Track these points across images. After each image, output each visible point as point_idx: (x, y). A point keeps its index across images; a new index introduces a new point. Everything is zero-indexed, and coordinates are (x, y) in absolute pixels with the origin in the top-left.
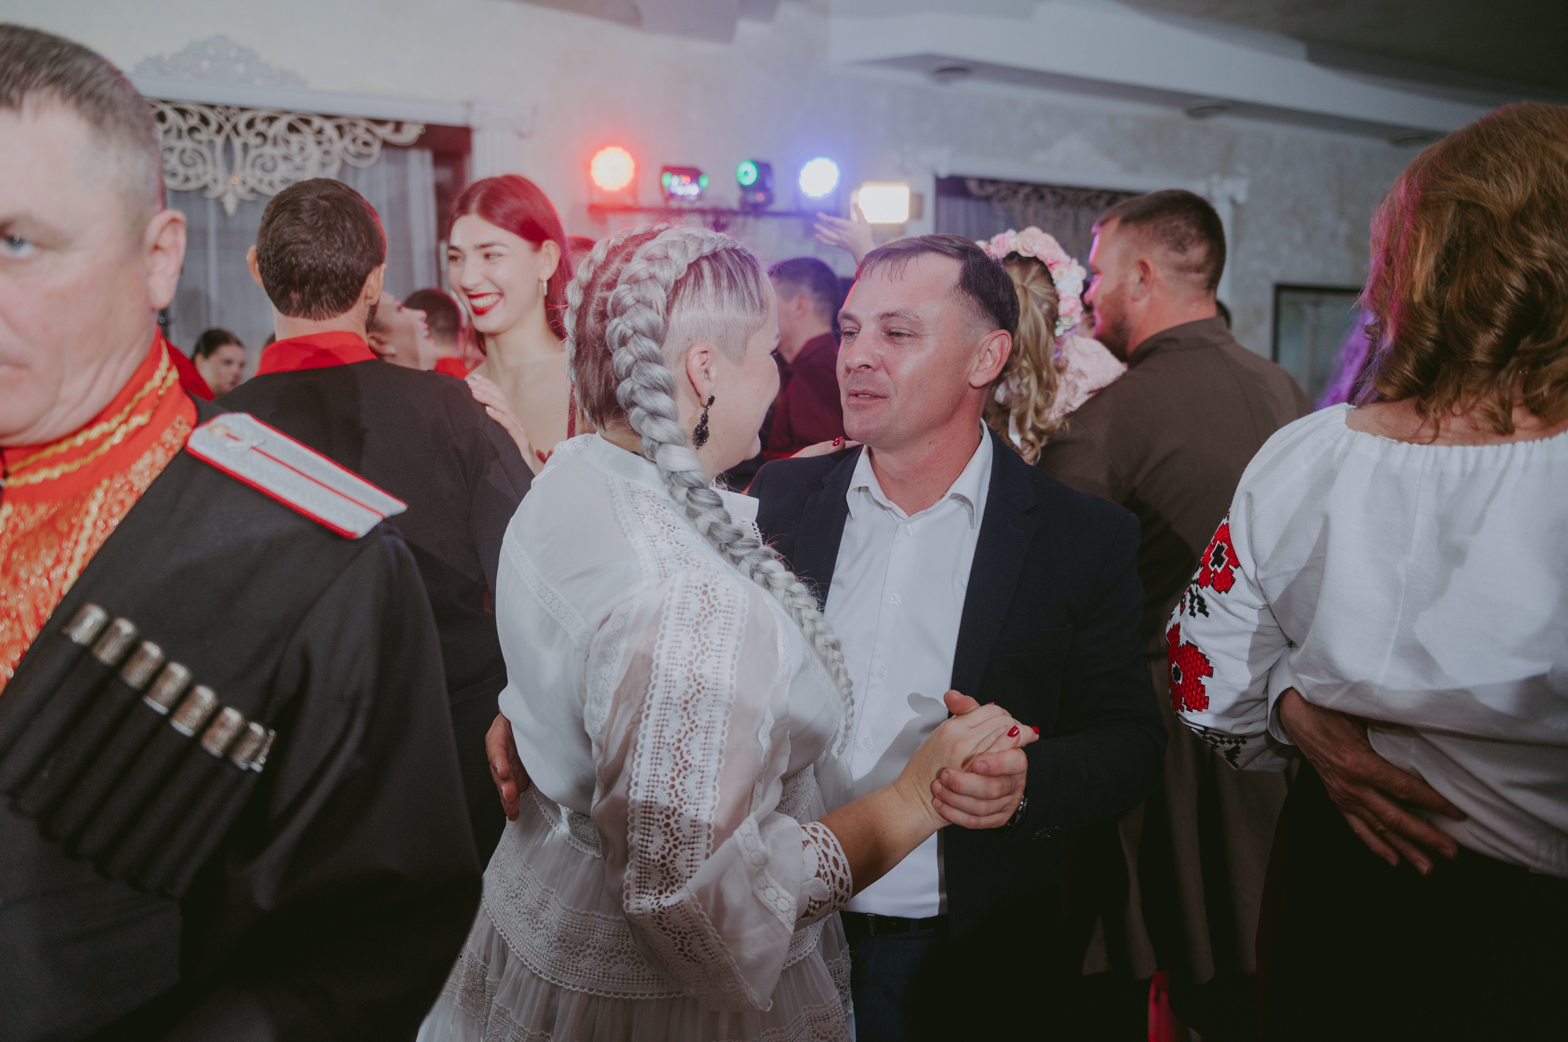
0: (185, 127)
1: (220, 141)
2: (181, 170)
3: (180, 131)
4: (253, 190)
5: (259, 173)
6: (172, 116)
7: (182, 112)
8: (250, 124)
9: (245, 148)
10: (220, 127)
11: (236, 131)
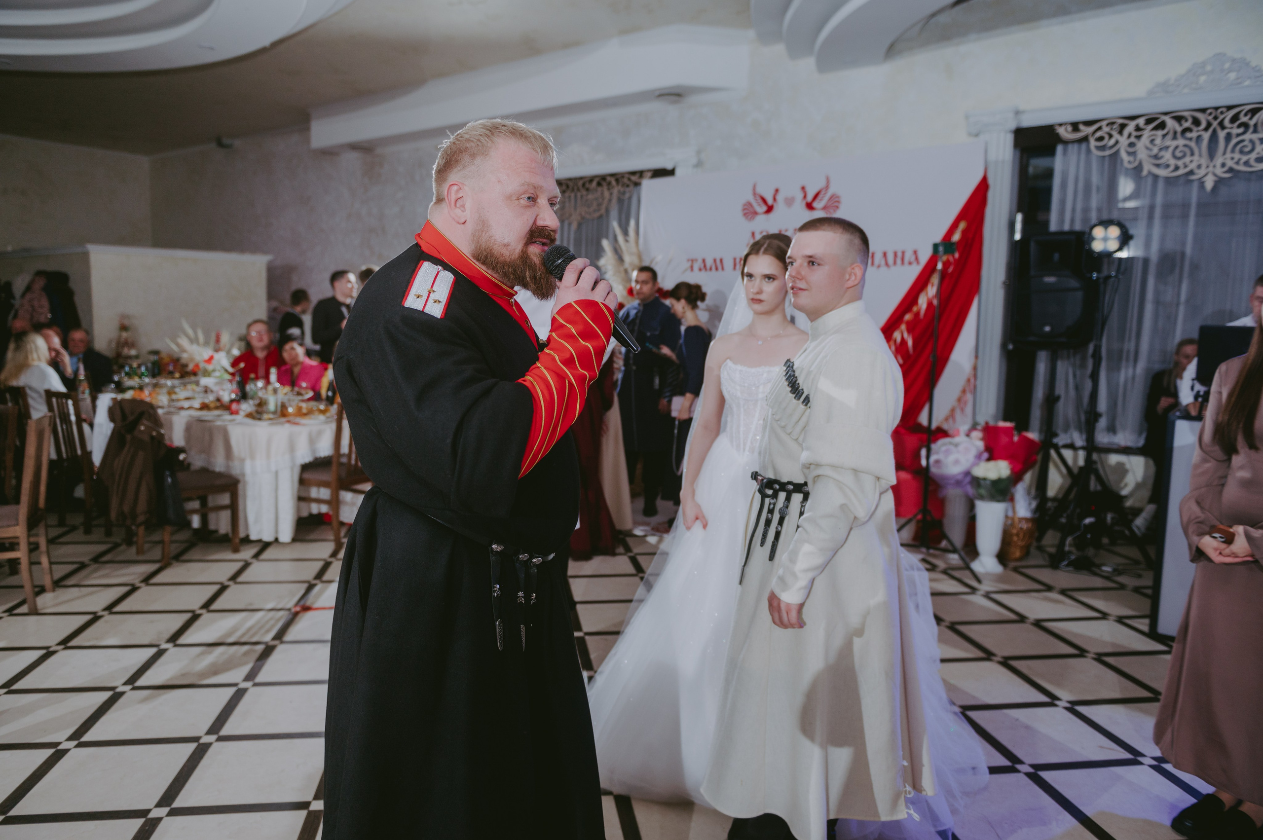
0: (1179, 129)
1: (1206, 136)
2: (1172, 162)
3: (1175, 133)
4: (1231, 170)
5: (1237, 156)
6: (1171, 123)
7: (1179, 119)
8: (1234, 119)
9: (1228, 137)
10: (1209, 125)
11: (1222, 125)
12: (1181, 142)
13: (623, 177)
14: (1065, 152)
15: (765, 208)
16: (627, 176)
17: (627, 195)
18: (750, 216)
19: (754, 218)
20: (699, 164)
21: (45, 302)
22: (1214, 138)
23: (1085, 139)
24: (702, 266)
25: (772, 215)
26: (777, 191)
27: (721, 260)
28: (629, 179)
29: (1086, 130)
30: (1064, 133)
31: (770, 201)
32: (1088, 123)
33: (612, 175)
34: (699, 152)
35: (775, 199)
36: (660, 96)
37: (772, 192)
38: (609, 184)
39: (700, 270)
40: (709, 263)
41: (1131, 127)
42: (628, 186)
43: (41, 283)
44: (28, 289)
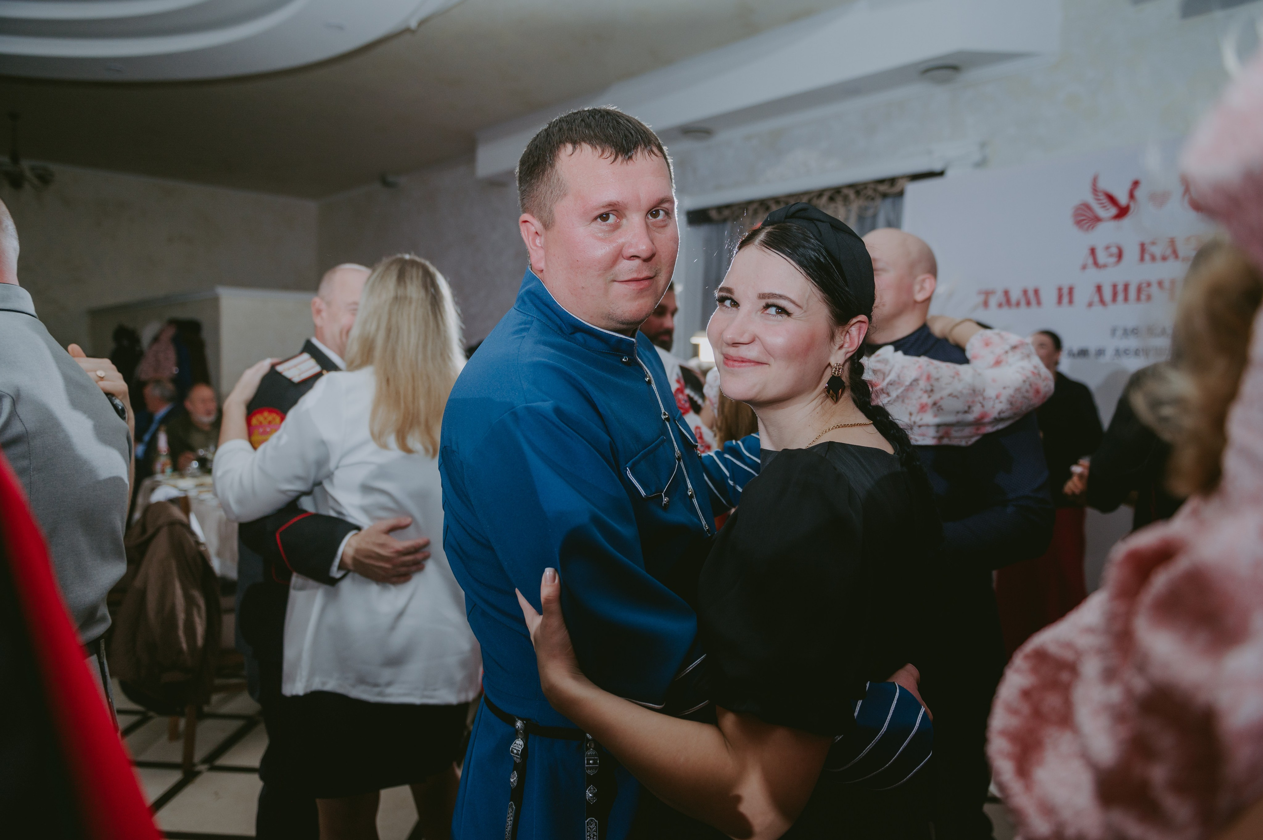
13: (866, 188)
15: (1113, 211)
16: (872, 186)
17: (870, 212)
18: (1088, 224)
19: (1093, 228)
20: (981, 164)
21: (172, 355)
24: (1003, 300)
25: (1126, 221)
26: (1136, 184)
27: (1036, 292)
28: (875, 190)
31: (1123, 200)
33: (851, 186)
34: (983, 145)
35: (1132, 196)
36: (927, 71)
37: (1128, 186)
38: (846, 199)
39: (1000, 305)
40: (1015, 295)
42: (873, 199)
43: (171, 332)
44: (156, 339)
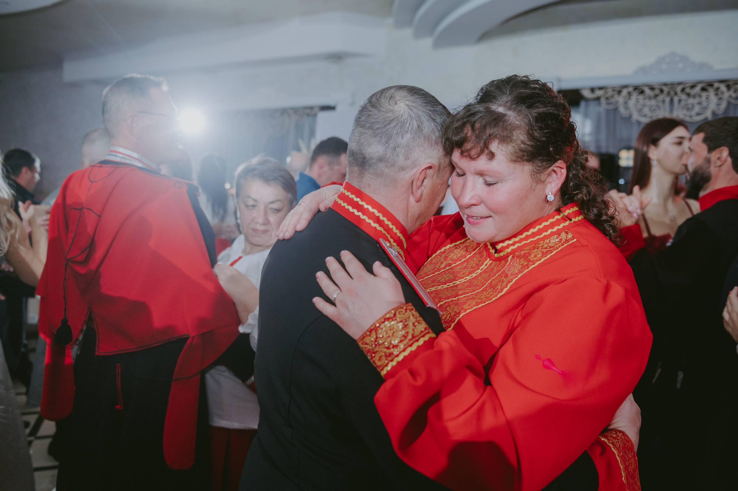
0: (653, 95)
1: (668, 99)
3: (650, 97)
5: (685, 112)
6: (648, 91)
7: (652, 88)
8: (683, 90)
9: (680, 101)
10: (668, 93)
11: (676, 94)
12: (653, 102)
13: (299, 110)
14: (587, 106)
20: (353, 104)
22: (672, 101)
23: (598, 99)
29: (599, 93)
30: (586, 93)
32: (601, 88)
34: (353, 96)
36: (328, 58)
41: (625, 92)
